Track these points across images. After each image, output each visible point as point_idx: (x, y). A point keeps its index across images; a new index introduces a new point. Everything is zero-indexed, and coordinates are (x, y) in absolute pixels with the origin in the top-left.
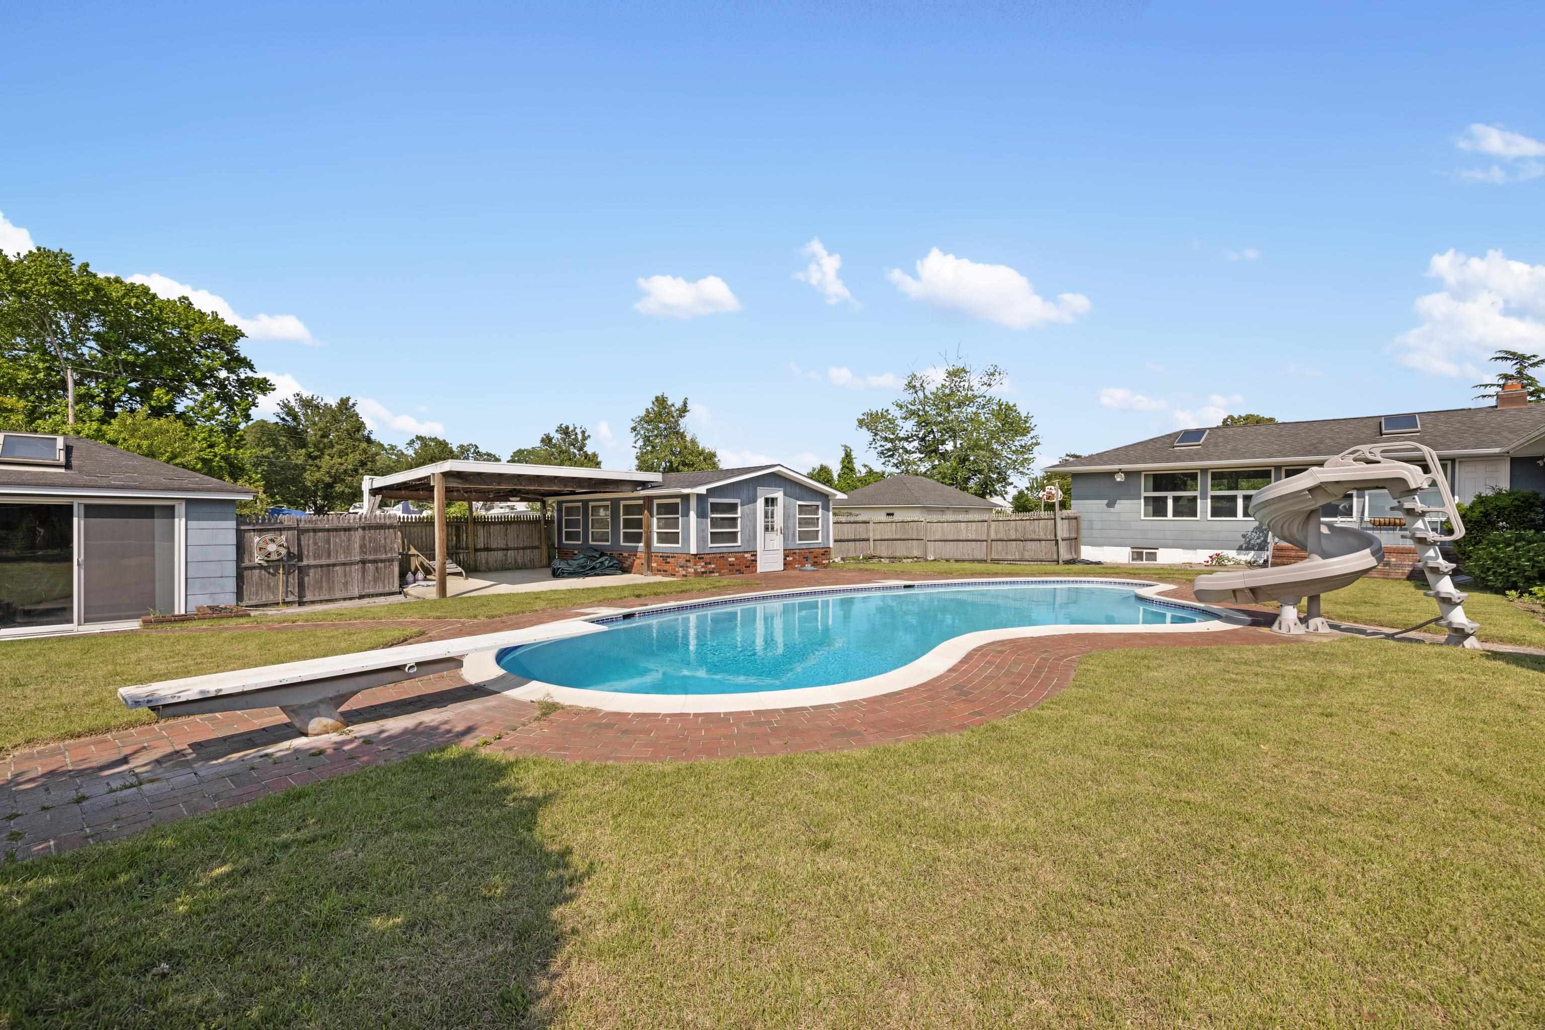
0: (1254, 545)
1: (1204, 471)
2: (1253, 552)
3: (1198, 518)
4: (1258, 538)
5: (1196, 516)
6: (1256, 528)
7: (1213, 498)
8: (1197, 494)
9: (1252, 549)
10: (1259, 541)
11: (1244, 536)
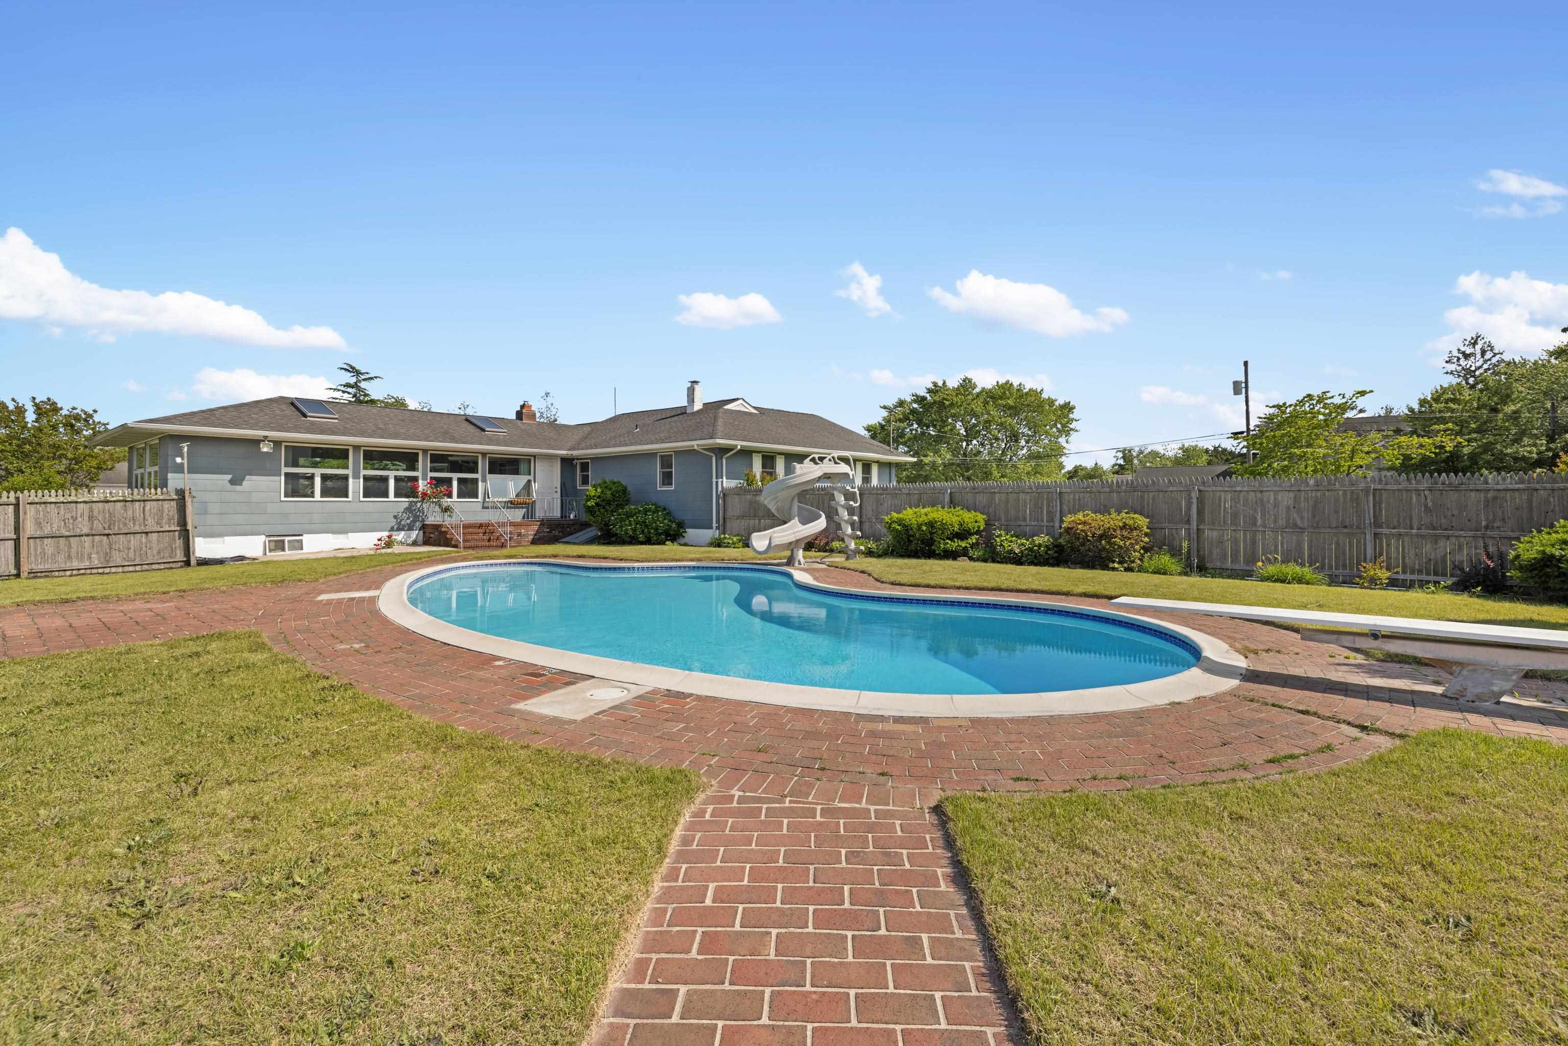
0: (404, 526)
1: (357, 448)
2: (403, 533)
3: (350, 499)
4: (408, 518)
5: (347, 496)
6: (406, 509)
7: (366, 479)
8: (349, 472)
9: (403, 530)
10: (408, 521)
11: (395, 517)
